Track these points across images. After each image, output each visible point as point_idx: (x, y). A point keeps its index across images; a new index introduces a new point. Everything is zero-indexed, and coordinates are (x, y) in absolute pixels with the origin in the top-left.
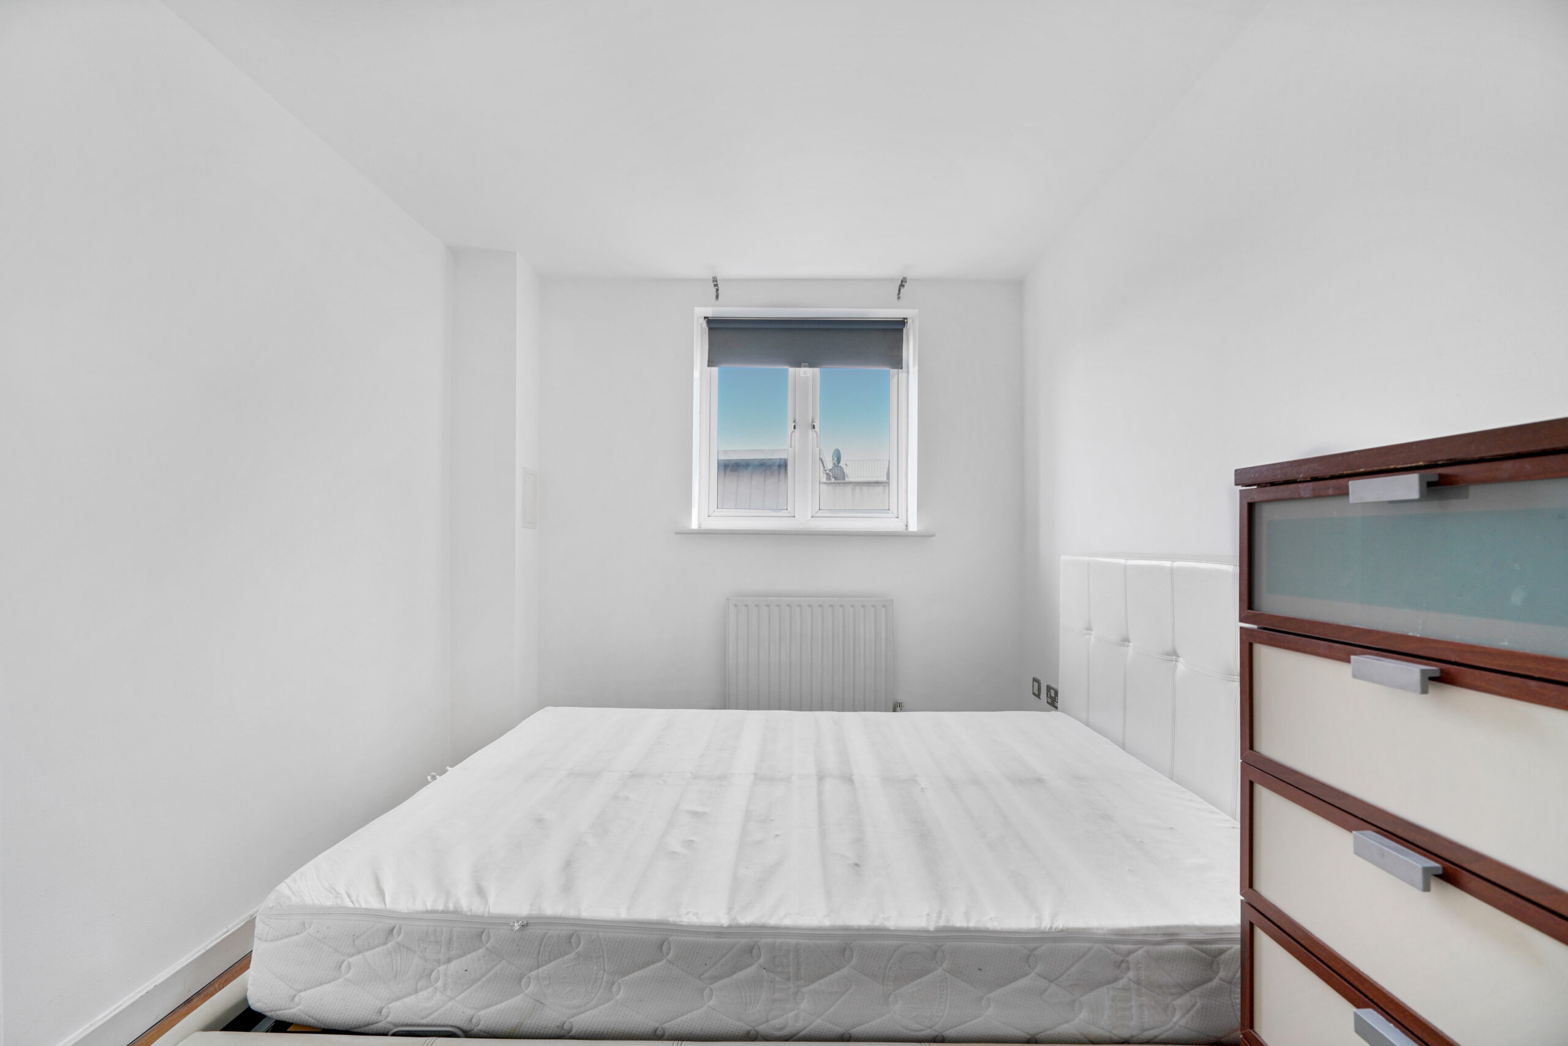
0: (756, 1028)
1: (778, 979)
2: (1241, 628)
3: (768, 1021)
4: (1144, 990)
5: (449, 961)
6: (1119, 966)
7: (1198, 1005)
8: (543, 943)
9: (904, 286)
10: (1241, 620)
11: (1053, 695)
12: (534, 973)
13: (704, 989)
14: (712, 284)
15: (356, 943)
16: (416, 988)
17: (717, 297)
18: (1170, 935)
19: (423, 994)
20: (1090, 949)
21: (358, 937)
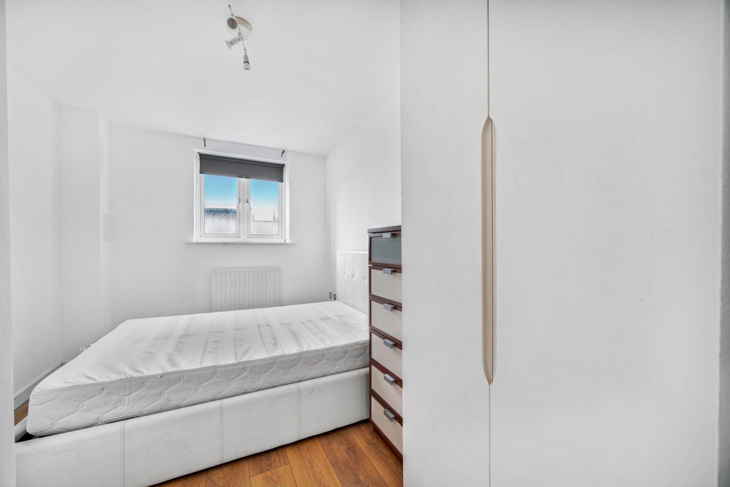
0: (246, 391)
1: (253, 375)
2: (369, 266)
3: (250, 388)
4: (351, 358)
5: (130, 394)
6: (345, 353)
7: (363, 359)
8: (170, 380)
9: (284, 153)
10: (369, 264)
11: (335, 297)
12: (167, 391)
13: (229, 383)
14: (203, 141)
15: (86, 396)
16: (116, 406)
17: (205, 146)
18: (357, 344)
19: (118, 409)
20: (338, 350)
21: (87, 394)
